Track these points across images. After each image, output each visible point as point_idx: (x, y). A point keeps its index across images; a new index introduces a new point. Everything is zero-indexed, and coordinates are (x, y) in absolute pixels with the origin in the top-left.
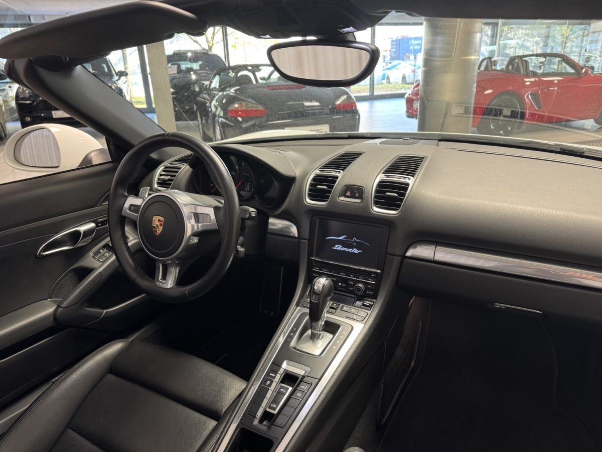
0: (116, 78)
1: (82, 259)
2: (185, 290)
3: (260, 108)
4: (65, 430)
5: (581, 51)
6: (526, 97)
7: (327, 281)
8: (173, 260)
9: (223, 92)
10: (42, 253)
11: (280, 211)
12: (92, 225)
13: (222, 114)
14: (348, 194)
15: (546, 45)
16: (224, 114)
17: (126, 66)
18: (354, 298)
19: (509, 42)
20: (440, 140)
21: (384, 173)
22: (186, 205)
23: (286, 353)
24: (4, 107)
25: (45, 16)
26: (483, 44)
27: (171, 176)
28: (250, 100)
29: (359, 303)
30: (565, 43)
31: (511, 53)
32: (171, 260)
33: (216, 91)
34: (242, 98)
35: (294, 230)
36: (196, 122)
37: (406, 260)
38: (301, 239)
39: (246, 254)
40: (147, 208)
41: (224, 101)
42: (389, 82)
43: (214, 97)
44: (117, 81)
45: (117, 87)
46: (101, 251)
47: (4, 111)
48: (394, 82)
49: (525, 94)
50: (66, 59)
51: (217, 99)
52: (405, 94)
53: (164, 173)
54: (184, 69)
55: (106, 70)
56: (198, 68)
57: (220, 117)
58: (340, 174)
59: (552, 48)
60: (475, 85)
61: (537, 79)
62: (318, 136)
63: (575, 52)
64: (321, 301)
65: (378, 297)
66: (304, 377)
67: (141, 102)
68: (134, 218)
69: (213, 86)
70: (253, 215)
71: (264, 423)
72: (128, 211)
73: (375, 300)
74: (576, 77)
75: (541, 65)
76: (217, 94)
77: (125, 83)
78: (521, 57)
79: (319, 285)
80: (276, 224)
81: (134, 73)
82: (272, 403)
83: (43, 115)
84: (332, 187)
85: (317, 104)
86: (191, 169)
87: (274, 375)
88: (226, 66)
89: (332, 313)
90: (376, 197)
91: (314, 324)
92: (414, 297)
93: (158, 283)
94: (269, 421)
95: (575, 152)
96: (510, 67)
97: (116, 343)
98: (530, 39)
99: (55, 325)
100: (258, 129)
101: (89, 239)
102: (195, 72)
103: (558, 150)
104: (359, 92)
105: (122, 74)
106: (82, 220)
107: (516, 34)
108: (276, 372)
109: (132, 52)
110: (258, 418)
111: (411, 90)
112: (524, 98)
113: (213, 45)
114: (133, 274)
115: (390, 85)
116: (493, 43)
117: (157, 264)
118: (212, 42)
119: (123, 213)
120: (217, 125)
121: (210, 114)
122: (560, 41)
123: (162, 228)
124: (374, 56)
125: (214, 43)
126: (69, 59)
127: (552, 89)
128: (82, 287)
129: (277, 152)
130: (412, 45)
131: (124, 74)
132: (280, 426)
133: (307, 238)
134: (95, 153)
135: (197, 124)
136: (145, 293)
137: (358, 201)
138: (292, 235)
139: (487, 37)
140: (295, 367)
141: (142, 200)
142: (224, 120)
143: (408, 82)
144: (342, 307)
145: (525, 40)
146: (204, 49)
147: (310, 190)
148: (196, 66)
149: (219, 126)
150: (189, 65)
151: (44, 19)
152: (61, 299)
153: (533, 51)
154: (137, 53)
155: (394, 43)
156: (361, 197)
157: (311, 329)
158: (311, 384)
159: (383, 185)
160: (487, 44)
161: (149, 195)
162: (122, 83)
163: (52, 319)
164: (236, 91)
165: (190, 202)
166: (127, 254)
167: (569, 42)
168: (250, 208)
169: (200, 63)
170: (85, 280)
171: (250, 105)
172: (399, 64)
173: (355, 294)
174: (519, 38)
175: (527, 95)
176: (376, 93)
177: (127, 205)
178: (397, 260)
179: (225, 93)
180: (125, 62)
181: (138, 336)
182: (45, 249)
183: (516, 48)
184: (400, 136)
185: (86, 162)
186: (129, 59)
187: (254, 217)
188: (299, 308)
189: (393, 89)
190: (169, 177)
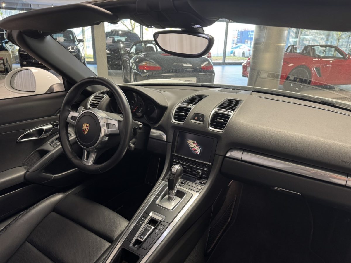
0: (77, 43)
1: (43, 145)
2: (98, 167)
3: (158, 66)
4: (24, 242)
5: (347, 45)
6: (312, 70)
7: (180, 167)
8: (93, 149)
9: (137, 55)
10: (20, 140)
11: (157, 125)
12: (51, 126)
13: (135, 68)
14: (196, 118)
15: (327, 40)
16: (136, 68)
17: (84, 36)
18: (195, 178)
19: (306, 37)
20: (253, 91)
21: (217, 108)
22: (102, 118)
23: (153, 207)
24: (12, 55)
25: (40, 5)
26: (290, 37)
27: (98, 101)
28: (152, 61)
29: (198, 181)
30: (339, 40)
31: (307, 43)
32: (92, 149)
33: (133, 54)
34: (148, 59)
35: (165, 137)
36: (121, 71)
37: (226, 158)
38: (168, 142)
39: (135, 148)
40: (81, 118)
41: (137, 60)
42: (235, 56)
43: (132, 57)
44: (77, 44)
45: (77, 48)
46: (55, 141)
47: (12, 57)
48: (238, 56)
49: (312, 68)
50: (40, 32)
51: (133, 59)
52: (243, 63)
53: (94, 99)
54: (117, 40)
55: (72, 38)
56: (125, 40)
57: (134, 69)
58: (193, 107)
59: (331, 42)
60: (283, 61)
61: (320, 60)
62: (184, 84)
63: (344, 45)
64: (175, 178)
65: (209, 178)
66: (161, 221)
67: (90, 58)
68: (73, 124)
69: (132, 51)
70: (140, 127)
71: (136, 246)
72: (70, 119)
73: (207, 180)
74: (343, 60)
75: (324, 51)
76: (134, 56)
77: (82, 46)
78: (311, 46)
79: (175, 169)
80: (155, 132)
81: (88, 41)
82: (142, 235)
83: (33, 61)
84: (187, 114)
85: (191, 65)
86: (109, 98)
87: (144, 219)
88: (140, 40)
89: (182, 186)
90: (211, 121)
91: (170, 192)
92: (232, 180)
93: (84, 162)
94: (139, 245)
95: (329, 103)
96: (305, 52)
97: (58, 195)
98: (318, 36)
99: (24, 182)
100: (150, 78)
101: (48, 134)
102: (123, 42)
103: (320, 102)
104: (217, 60)
105: (80, 41)
106: (45, 123)
107: (310, 33)
108: (146, 218)
109: (88, 29)
110: (133, 243)
111: (246, 61)
112: (311, 70)
113: (134, 27)
114: (70, 155)
115: (235, 57)
116: (296, 37)
117: (84, 151)
118: (134, 26)
119: (67, 121)
120: (132, 73)
121: (129, 67)
122: (336, 38)
123: (88, 130)
124: (211, 42)
125: (135, 26)
126: (42, 32)
127: (328, 65)
128: (41, 161)
129: (158, 92)
130: (250, 35)
131: (82, 41)
132: (144, 248)
133: (171, 142)
134: (56, 85)
135: (121, 72)
136: (77, 168)
137: (201, 123)
138: (163, 140)
139: (293, 33)
140: (157, 215)
141: (78, 114)
142: (136, 71)
143: (246, 56)
144: (188, 183)
145: (316, 37)
146: (129, 30)
147: (175, 115)
148: (123, 39)
149: (133, 74)
150: (120, 38)
151: (39, 7)
152: (29, 167)
153: (320, 43)
154: (90, 29)
155: (239, 33)
156: (203, 121)
157: (169, 195)
158: (165, 226)
159: (216, 115)
160: (293, 38)
161: (83, 111)
162: (80, 46)
163: (23, 178)
164: (144, 55)
165: (105, 117)
166: (68, 144)
167: (341, 39)
168: (139, 122)
169: (126, 37)
170: (43, 157)
171: (152, 63)
172: (241, 45)
173: (196, 176)
174: (312, 35)
175: (313, 68)
176: (226, 61)
177: (70, 116)
178: (221, 158)
179: (138, 56)
180: (83, 34)
181: (72, 192)
182: (23, 138)
183: (310, 41)
184: (230, 88)
185: (51, 90)
186: (86, 33)
187: (141, 128)
188: (163, 182)
189: (237, 60)
190: (97, 102)
